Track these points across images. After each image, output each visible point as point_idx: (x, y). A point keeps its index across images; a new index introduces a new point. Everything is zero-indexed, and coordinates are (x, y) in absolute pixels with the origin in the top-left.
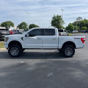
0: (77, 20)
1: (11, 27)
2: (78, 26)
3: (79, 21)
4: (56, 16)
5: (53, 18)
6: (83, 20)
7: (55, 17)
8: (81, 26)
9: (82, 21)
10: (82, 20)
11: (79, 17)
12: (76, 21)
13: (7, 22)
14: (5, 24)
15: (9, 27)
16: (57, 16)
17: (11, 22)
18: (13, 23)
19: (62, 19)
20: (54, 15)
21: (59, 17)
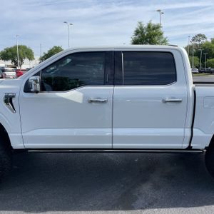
0: (194, 42)
1: (26, 61)
2: (197, 58)
3: (198, 43)
4: (145, 25)
5: (137, 32)
6: (210, 41)
7: (141, 28)
8: (203, 56)
9: (207, 44)
10: (205, 41)
11: (199, 35)
12: (190, 44)
13: (15, 47)
14: (10, 54)
15: (22, 61)
16: (149, 27)
17: (25, 47)
18: (31, 51)
19: (161, 34)
20: (140, 23)
21: (154, 29)
